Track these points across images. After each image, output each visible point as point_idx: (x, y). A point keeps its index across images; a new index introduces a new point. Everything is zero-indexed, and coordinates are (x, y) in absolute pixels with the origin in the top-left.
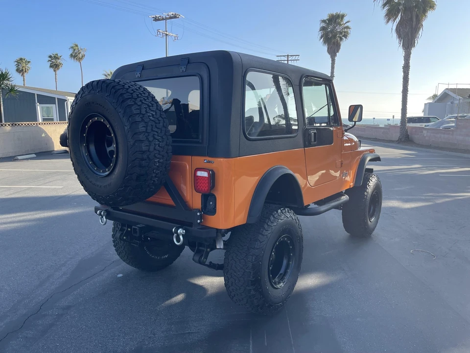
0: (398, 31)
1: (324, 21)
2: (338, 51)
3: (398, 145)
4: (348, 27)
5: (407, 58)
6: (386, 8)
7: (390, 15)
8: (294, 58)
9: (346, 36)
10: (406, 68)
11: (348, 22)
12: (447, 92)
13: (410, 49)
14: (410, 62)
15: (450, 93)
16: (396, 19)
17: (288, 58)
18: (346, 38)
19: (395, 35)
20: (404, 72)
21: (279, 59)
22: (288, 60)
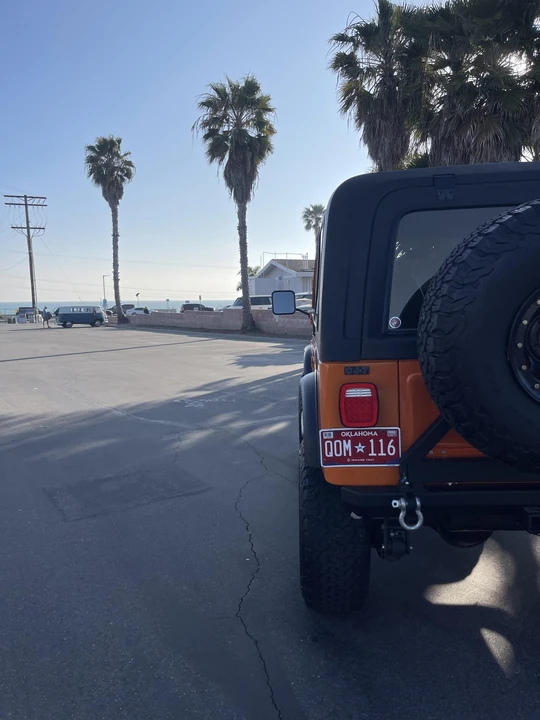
0: (227, 176)
1: (91, 148)
2: (120, 197)
3: (243, 336)
4: (130, 164)
5: (242, 215)
6: (210, 141)
7: (215, 152)
8: (36, 201)
9: (129, 175)
10: (242, 229)
11: (128, 154)
12: (274, 263)
13: (245, 204)
14: (247, 220)
15: (278, 265)
16: (222, 160)
17: (26, 201)
18: (129, 178)
19: (223, 181)
20: (241, 234)
21: (10, 200)
22: (26, 205)
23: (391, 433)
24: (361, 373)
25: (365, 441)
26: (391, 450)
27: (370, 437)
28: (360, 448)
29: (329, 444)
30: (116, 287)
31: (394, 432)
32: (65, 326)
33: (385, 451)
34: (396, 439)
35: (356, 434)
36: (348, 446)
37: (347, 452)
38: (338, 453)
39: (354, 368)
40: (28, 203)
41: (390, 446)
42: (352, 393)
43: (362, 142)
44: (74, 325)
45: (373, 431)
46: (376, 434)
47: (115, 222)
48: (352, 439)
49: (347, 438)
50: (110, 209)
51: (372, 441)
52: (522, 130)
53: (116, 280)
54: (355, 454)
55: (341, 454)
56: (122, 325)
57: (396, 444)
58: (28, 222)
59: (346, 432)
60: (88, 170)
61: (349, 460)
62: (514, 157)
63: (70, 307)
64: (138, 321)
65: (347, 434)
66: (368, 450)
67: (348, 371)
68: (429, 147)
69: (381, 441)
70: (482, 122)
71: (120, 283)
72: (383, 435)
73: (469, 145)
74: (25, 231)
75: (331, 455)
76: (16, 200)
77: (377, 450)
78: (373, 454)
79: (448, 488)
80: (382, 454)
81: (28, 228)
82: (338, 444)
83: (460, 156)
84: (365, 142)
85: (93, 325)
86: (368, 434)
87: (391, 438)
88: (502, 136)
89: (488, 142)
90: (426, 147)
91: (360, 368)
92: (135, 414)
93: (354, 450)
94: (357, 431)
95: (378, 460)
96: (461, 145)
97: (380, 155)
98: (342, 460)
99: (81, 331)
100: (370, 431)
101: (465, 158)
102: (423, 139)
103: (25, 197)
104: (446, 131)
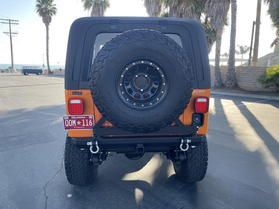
2: (50, 22)
4: (55, 8)
7: (87, 6)
8: (14, 22)
11: (55, 5)
16: (89, 9)
17: (10, 22)
18: (55, 14)
21: (3, 21)
22: (10, 23)
23: (90, 117)
24: (78, 94)
25: (81, 120)
26: (91, 124)
27: (83, 119)
28: (79, 123)
29: (67, 121)
30: (48, 59)
31: (91, 117)
32: (25, 74)
33: (88, 124)
34: (92, 119)
35: (77, 118)
36: (74, 122)
37: (74, 124)
38: (71, 125)
39: (76, 92)
40: (11, 22)
41: (90, 122)
42: (73, 102)
43: (144, 6)
44: (29, 74)
45: (84, 116)
46: (85, 117)
47: (47, 32)
48: (76, 119)
49: (74, 119)
50: (46, 26)
51: (83, 120)
52: (201, 6)
53: (48, 56)
54: (77, 125)
55: (72, 125)
56: (50, 75)
57: (92, 121)
58: (10, 30)
59: (73, 116)
60: (37, 10)
61: (75, 127)
62: (198, 16)
63: (27, 67)
64: (57, 74)
65: (74, 118)
66: (82, 123)
67: (73, 93)
68: (169, 10)
69: (87, 120)
70: (187, 2)
71: (49, 58)
72: (87, 118)
73: (182, 11)
74: (9, 34)
75: (68, 125)
76: (6, 21)
77: (85, 124)
78: (84, 125)
79: (110, 138)
80: (87, 125)
81: (10, 33)
82: (70, 121)
83: (179, 14)
84: (145, 6)
85: (37, 74)
86: (82, 117)
87: (90, 119)
88: (194, 8)
89: (189, 10)
90: (167, 10)
91: (78, 92)
92: (38, 111)
93: (77, 124)
94: (78, 116)
95: (86, 127)
96: (180, 10)
97: (151, 12)
98: (72, 128)
99: (32, 77)
100: (82, 116)
101: (181, 16)
102: (166, 7)
103: (10, 20)
104: (174, 4)
